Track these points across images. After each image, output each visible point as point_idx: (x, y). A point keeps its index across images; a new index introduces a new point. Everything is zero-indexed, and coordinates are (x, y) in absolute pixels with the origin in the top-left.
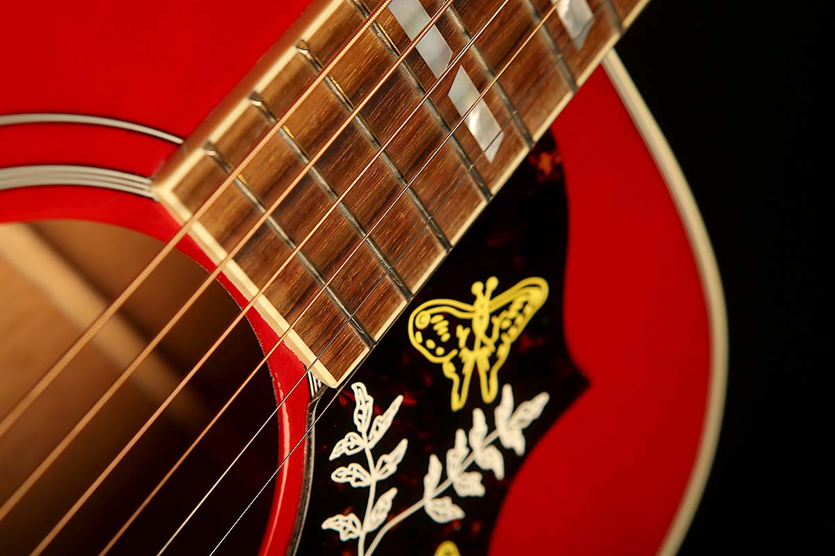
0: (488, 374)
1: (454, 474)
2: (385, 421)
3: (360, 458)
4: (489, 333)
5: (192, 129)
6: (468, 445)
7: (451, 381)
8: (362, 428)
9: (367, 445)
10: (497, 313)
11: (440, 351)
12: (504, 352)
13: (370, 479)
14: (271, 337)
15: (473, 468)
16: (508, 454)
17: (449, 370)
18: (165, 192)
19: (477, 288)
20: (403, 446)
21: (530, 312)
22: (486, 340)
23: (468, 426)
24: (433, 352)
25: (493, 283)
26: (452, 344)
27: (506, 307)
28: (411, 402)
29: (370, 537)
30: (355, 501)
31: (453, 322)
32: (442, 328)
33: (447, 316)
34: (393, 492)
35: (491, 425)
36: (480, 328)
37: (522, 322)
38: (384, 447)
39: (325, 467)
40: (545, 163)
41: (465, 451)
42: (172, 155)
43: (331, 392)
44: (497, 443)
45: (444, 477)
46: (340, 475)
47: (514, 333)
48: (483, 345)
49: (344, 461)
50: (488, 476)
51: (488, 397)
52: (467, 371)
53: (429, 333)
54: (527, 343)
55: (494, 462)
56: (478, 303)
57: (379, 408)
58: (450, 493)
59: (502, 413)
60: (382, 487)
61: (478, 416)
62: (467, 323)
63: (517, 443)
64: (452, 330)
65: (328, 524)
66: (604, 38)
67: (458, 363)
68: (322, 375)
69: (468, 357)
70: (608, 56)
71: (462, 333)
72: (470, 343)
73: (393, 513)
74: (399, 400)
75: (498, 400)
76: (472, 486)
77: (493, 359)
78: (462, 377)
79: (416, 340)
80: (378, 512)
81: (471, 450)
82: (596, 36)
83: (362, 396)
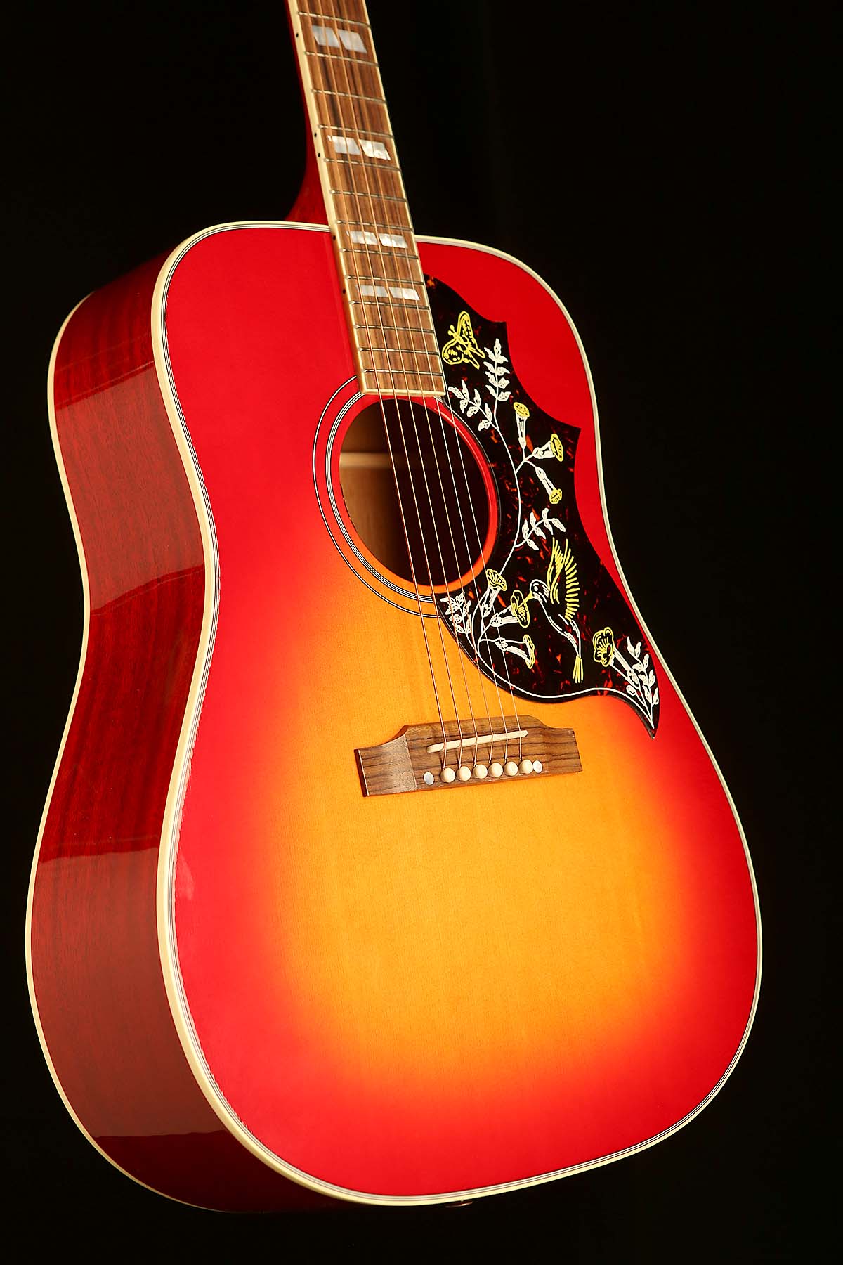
0: (477, 351)
1: (496, 385)
2: (465, 389)
3: (470, 405)
4: (465, 340)
5: (356, 371)
6: (492, 374)
7: (470, 362)
8: (462, 397)
9: (468, 400)
10: (462, 333)
11: (459, 358)
12: (474, 341)
13: (477, 408)
14: (420, 399)
15: (499, 378)
16: (504, 365)
17: (467, 361)
18: (366, 390)
19: (450, 333)
20: (476, 392)
21: (469, 324)
22: (466, 343)
23: (487, 369)
24: (458, 361)
25: (452, 327)
26: (460, 353)
27: (462, 329)
28: (466, 379)
29: (493, 421)
30: (480, 416)
31: (454, 348)
32: (453, 353)
33: (451, 348)
34: (486, 405)
35: (492, 363)
36: (462, 342)
37: (470, 328)
38: (472, 396)
39: (464, 416)
40: (431, 283)
41: (493, 376)
42: (358, 381)
43: (446, 396)
44: (499, 365)
45: (495, 388)
46: (470, 414)
47: (471, 333)
48: (467, 345)
49: (466, 409)
50: (505, 376)
51: (484, 357)
52: (471, 356)
53: (451, 357)
54: (477, 332)
55: (503, 371)
56: (454, 336)
57: (460, 388)
58: (501, 390)
59: (491, 356)
60: (482, 406)
61: (485, 363)
62: (458, 344)
63: (503, 359)
64: (456, 350)
65: (480, 429)
66: (410, 237)
67: (466, 356)
68: (438, 395)
69: (466, 352)
70: (416, 238)
71: (459, 348)
72: (464, 348)
73: (492, 411)
74: (463, 381)
75: (487, 354)
76: (504, 383)
77: (473, 345)
78: (471, 359)
79: (451, 363)
80: (489, 415)
81: (494, 374)
82: (408, 240)
83: (454, 390)
